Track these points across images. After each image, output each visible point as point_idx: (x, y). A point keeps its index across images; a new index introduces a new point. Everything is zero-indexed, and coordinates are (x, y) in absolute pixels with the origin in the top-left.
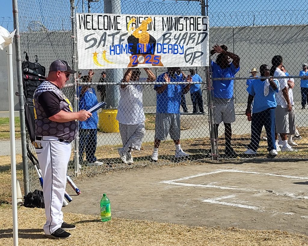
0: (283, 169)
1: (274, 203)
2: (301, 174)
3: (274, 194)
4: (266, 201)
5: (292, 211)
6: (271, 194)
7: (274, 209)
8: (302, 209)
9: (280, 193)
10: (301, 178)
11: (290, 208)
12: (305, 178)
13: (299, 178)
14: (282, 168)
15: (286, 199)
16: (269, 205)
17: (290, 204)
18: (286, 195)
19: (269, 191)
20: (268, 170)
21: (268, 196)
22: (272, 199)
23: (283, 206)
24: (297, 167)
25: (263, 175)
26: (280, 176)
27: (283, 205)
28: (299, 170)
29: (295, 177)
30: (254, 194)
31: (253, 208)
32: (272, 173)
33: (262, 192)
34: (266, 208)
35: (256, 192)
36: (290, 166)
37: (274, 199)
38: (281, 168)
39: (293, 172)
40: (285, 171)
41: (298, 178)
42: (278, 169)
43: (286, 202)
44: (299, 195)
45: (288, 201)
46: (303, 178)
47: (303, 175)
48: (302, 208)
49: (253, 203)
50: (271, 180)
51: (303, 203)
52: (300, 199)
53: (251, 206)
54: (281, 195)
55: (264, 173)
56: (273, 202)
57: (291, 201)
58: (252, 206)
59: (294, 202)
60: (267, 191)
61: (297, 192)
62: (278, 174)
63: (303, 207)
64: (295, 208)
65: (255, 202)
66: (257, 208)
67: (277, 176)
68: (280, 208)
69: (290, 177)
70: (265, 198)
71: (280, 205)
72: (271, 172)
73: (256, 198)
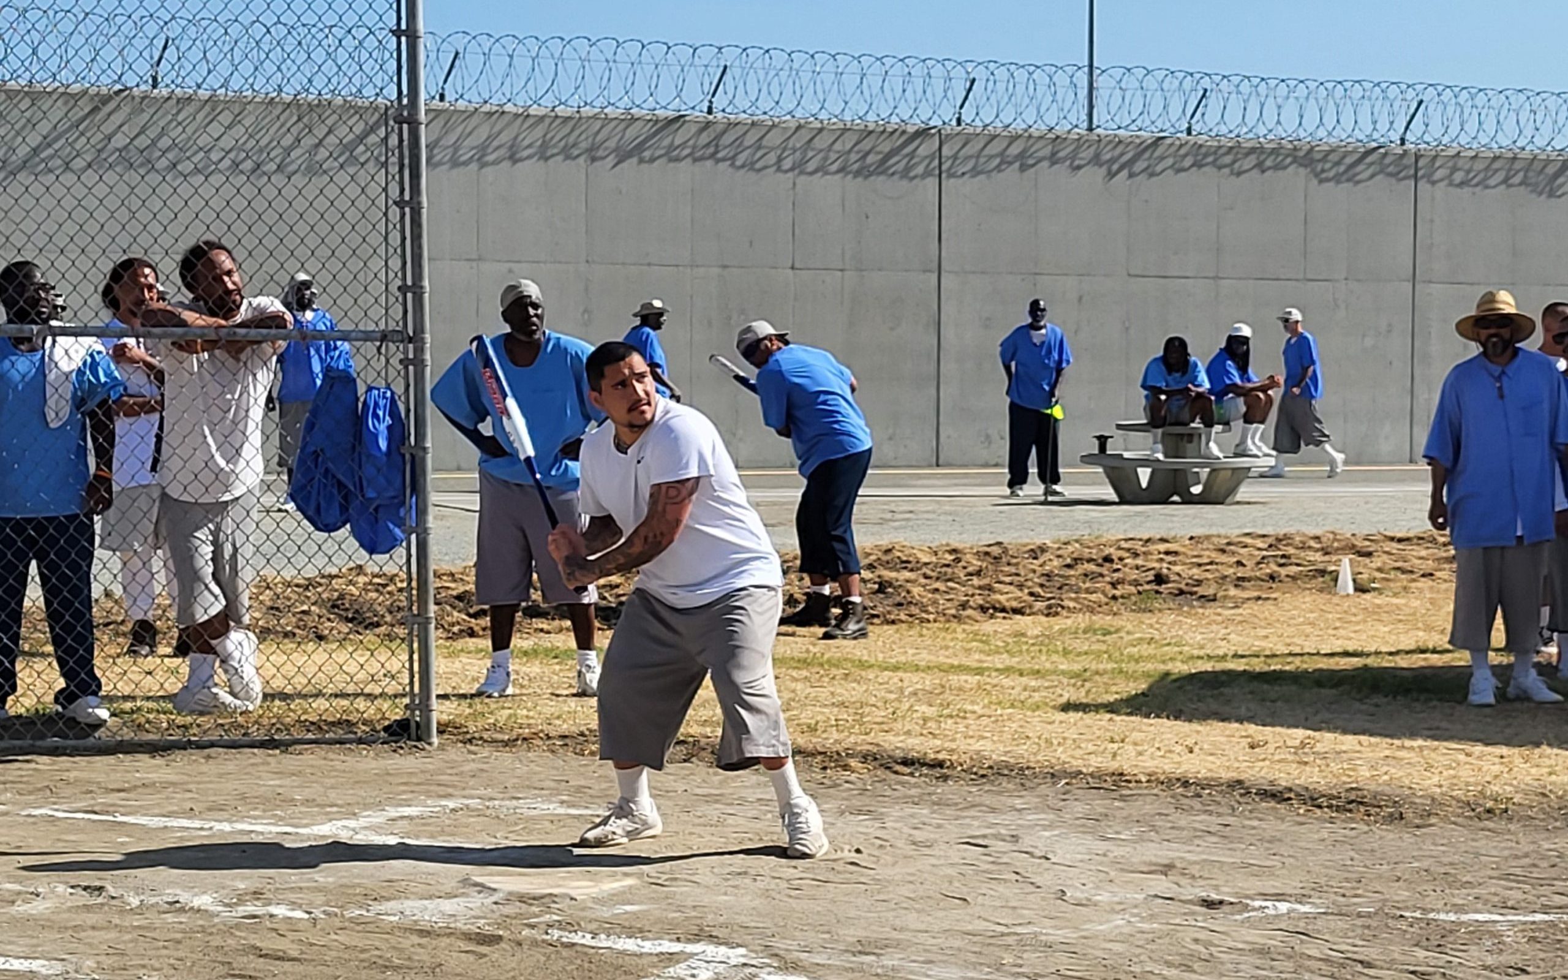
0: (111, 787)
1: (131, 941)
2: (210, 809)
3: (114, 902)
4: (91, 933)
5: (237, 972)
6: (100, 900)
7: (144, 966)
8: (278, 962)
9: (142, 897)
10: (218, 826)
11: (219, 962)
12: (240, 826)
13: (211, 828)
14: (103, 785)
15: (183, 920)
16: (111, 951)
17: (217, 941)
18: (178, 905)
19: (85, 888)
20: (30, 793)
21: (89, 912)
22: (116, 920)
23: (181, 954)
24: (173, 778)
25: (21, 820)
26: (111, 818)
27: (180, 946)
28: (190, 791)
29: (185, 823)
30: (13, 902)
31: (36, 965)
32: (64, 807)
33: (53, 892)
34: (98, 963)
35: (19, 893)
36: (138, 775)
37: (127, 924)
38: (99, 783)
39: (167, 798)
40: (122, 795)
41: (202, 829)
42: (84, 789)
43: (189, 933)
44: (241, 901)
45: (200, 929)
46: (226, 827)
47: (225, 815)
48: (279, 959)
49: (26, 946)
50: (72, 838)
51: (274, 934)
52: (255, 917)
53: (22, 960)
54: (152, 905)
55: (23, 809)
56: (127, 937)
57: (214, 930)
58: (26, 958)
59: (230, 929)
60: (72, 887)
61: (223, 888)
62: (95, 813)
63: (281, 954)
64: (245, 959)
65: (35, 941)
66: (58, 967)
67: (94, 821)
68: (172, 961)
69: (161, 825)
70: (79, 919)
71: (165, 947)
72: (55, 803)
73: (31, 923)
